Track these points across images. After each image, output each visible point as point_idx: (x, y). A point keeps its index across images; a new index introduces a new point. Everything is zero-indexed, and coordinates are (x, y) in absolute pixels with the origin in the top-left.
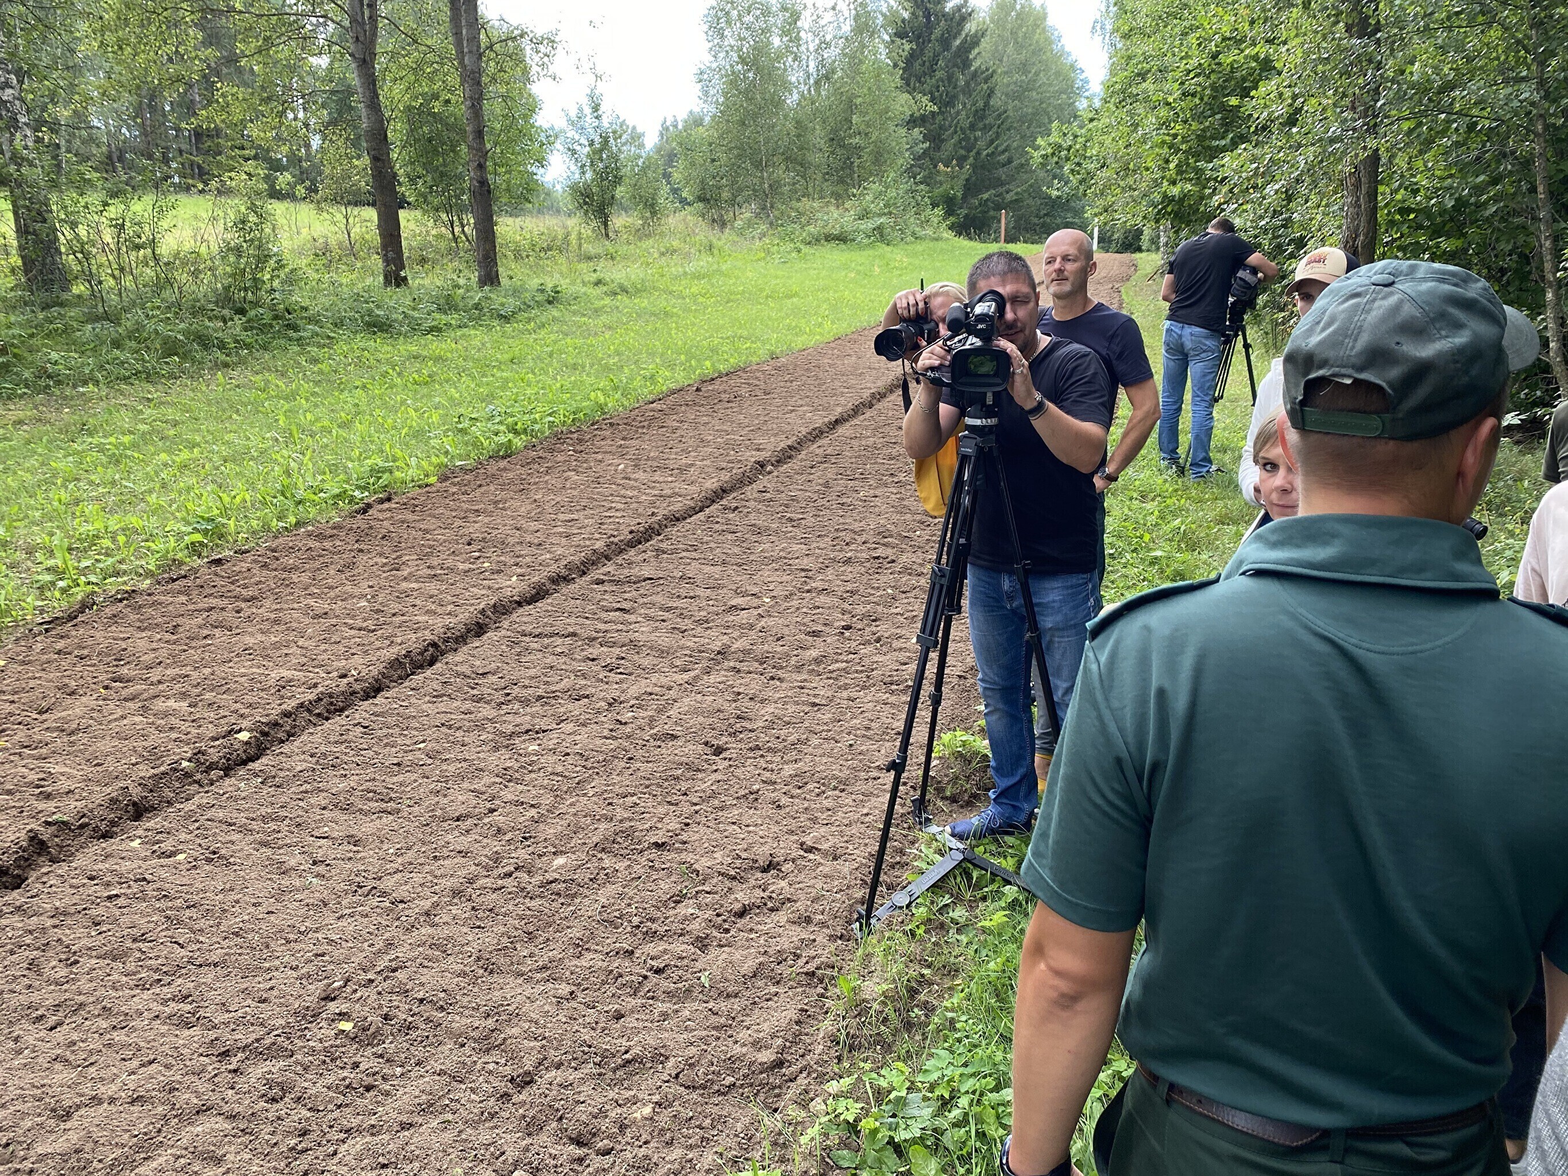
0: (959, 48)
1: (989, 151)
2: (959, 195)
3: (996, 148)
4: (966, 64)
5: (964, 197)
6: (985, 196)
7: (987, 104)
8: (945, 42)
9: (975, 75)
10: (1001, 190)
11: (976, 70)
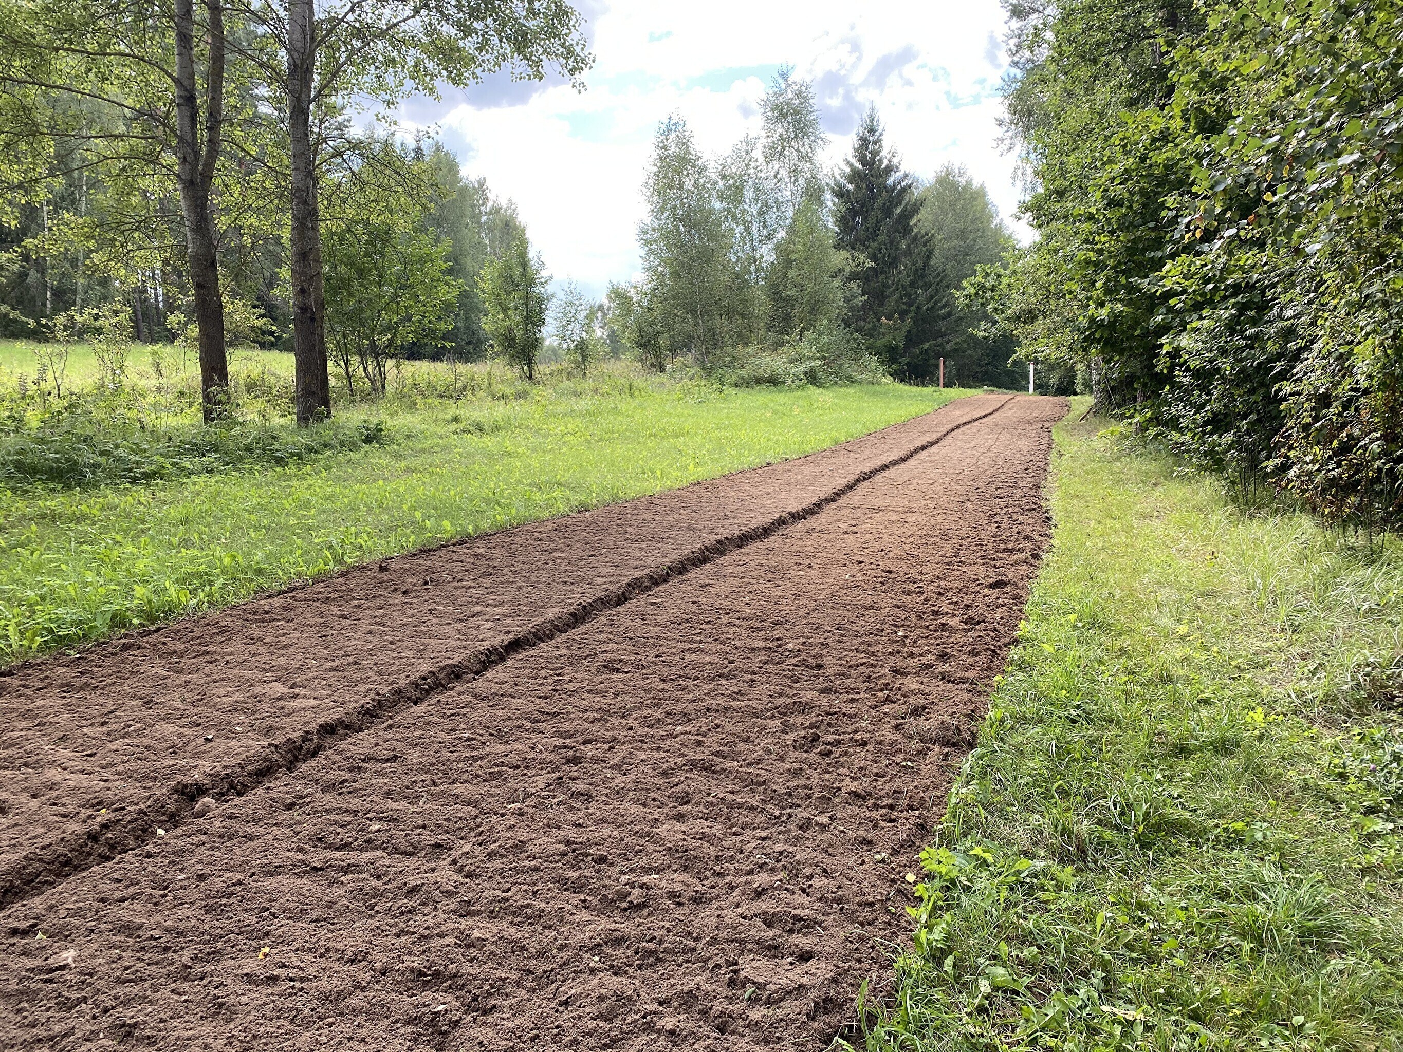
0: (900, 216)
1: (929, 305)
2: (902, 344)
3: (936, 303)
4: (907, 229)
5: (906, 347)
6: (926, 346)
7: (926, 264)
8: (887, 211)
9: (915, 239)
10: (940, 340)
11: (916, 235)
